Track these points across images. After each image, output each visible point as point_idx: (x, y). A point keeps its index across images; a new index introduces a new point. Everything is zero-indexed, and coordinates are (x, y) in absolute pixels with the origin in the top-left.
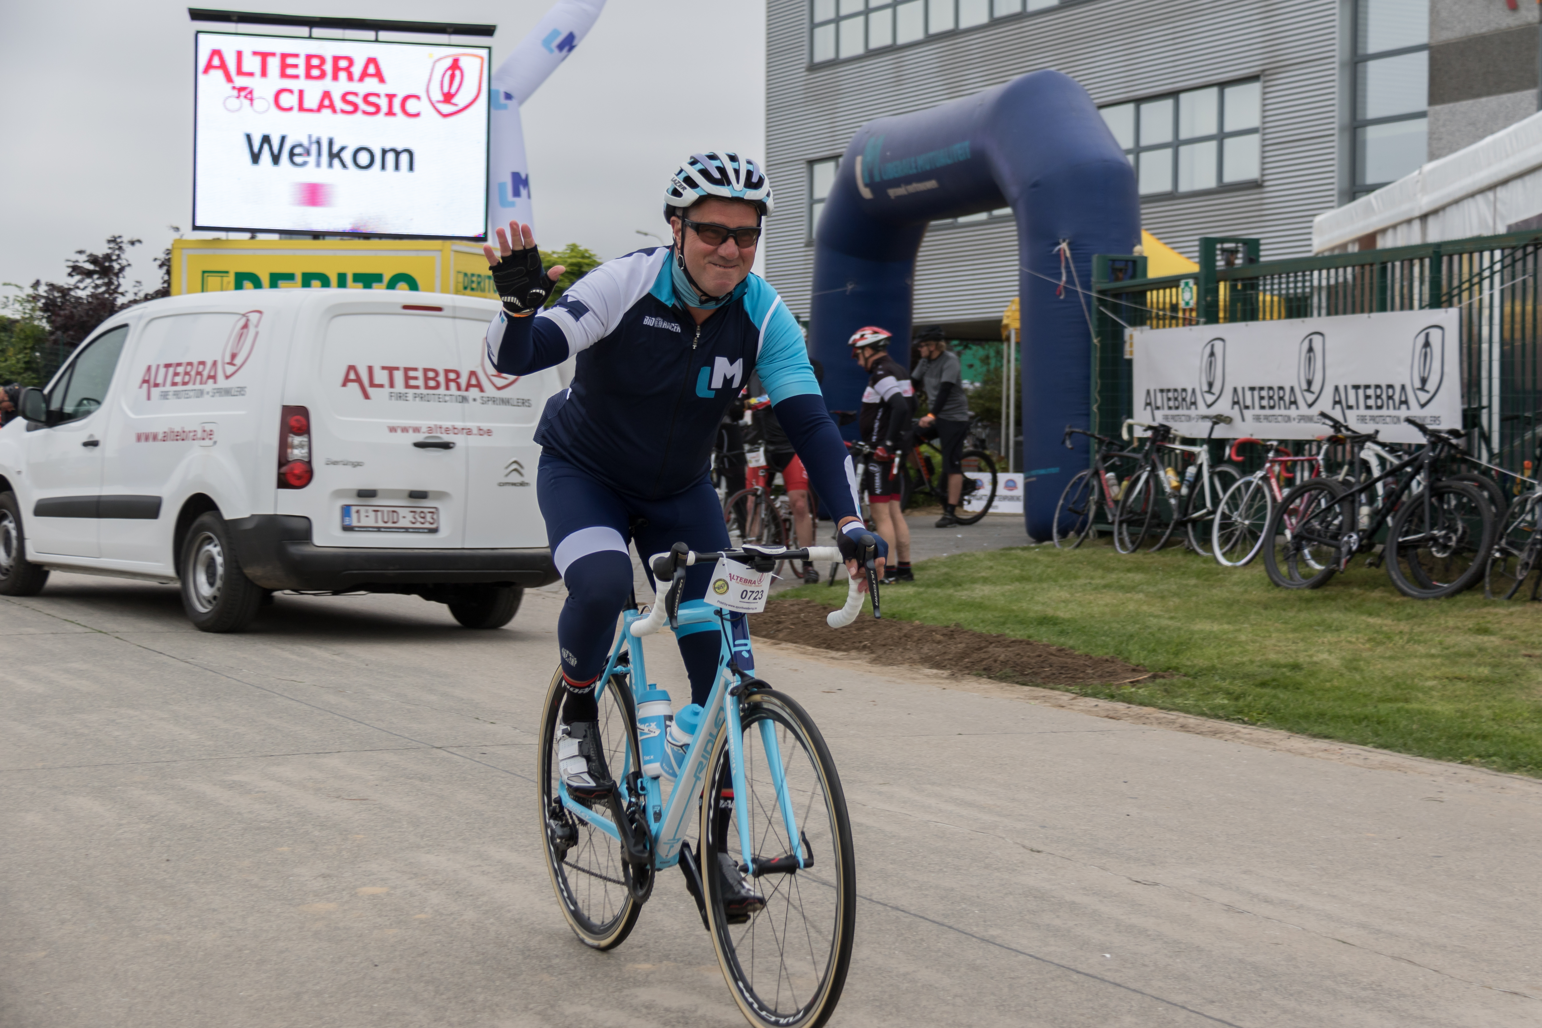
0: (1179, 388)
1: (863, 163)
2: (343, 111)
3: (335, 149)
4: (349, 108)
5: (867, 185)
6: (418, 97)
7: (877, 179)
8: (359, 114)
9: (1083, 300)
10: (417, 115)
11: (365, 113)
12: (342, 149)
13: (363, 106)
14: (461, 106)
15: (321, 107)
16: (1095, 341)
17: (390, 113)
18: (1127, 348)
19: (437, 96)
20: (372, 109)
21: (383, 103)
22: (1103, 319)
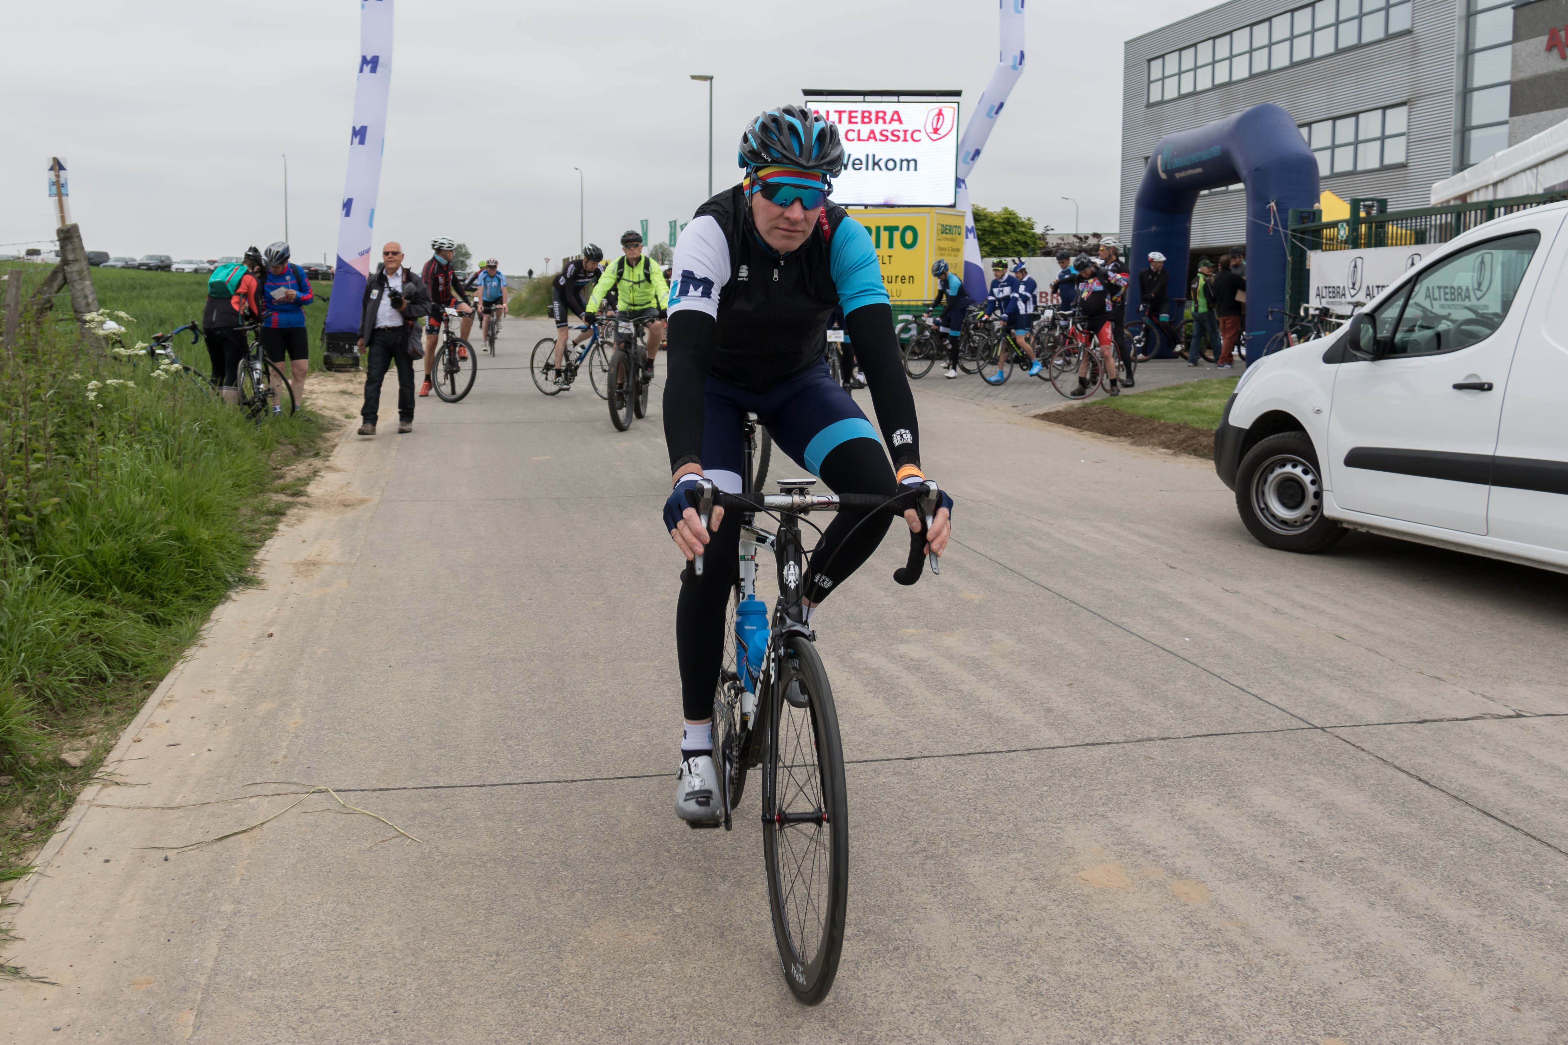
0: (1336, 286)
1: (1162, 159)
2: (881, 140)
3: (876, 160)
4: (884, 138)
5: (1163, 171)
6: (920, 131)
7: (1169, 168)
8: (889, 141)
9: (1282, 235)
10: (919, 141)
11: (892, 140)
12: (880, 160)
13: (891, 137)
14: (943, 134)
15: (869, 138)
16: (1289, 258)
17: (905, 140)
18: (1308, 263)
19: (930, 130)
20: (895, 138)
21: (901, 135)
22: (1294, 246)
